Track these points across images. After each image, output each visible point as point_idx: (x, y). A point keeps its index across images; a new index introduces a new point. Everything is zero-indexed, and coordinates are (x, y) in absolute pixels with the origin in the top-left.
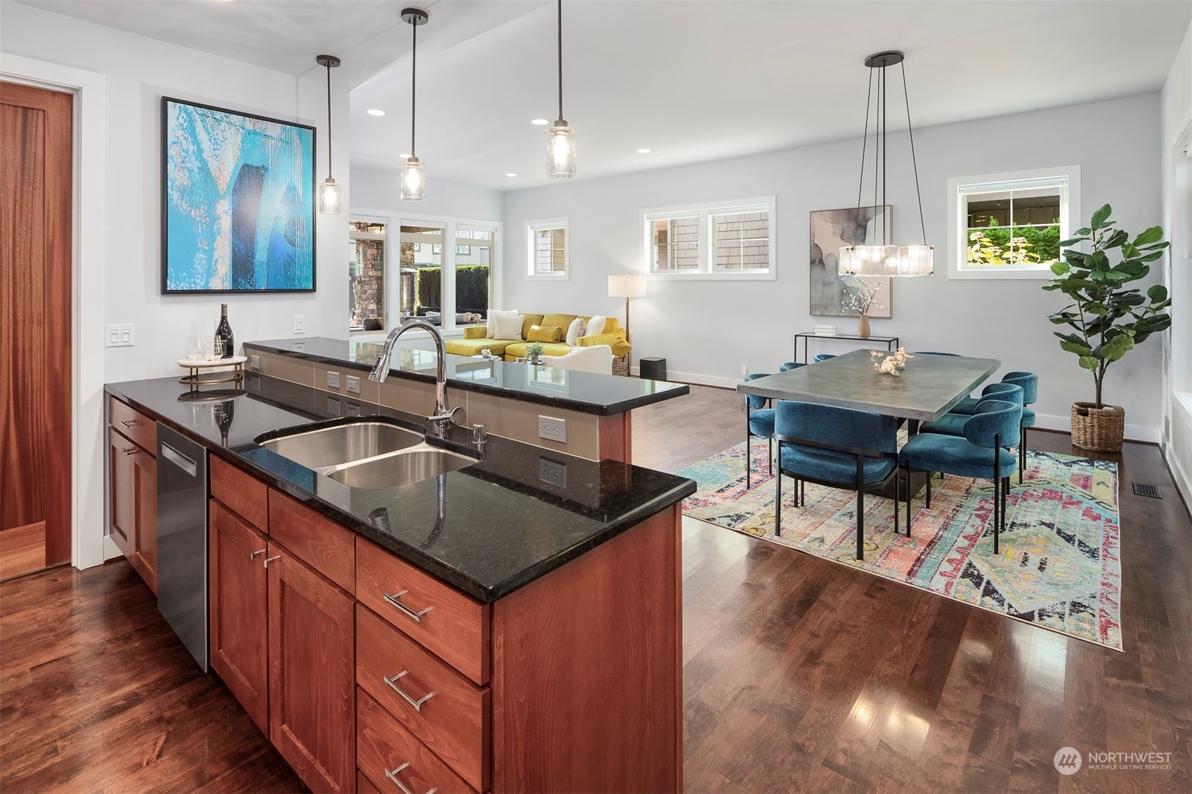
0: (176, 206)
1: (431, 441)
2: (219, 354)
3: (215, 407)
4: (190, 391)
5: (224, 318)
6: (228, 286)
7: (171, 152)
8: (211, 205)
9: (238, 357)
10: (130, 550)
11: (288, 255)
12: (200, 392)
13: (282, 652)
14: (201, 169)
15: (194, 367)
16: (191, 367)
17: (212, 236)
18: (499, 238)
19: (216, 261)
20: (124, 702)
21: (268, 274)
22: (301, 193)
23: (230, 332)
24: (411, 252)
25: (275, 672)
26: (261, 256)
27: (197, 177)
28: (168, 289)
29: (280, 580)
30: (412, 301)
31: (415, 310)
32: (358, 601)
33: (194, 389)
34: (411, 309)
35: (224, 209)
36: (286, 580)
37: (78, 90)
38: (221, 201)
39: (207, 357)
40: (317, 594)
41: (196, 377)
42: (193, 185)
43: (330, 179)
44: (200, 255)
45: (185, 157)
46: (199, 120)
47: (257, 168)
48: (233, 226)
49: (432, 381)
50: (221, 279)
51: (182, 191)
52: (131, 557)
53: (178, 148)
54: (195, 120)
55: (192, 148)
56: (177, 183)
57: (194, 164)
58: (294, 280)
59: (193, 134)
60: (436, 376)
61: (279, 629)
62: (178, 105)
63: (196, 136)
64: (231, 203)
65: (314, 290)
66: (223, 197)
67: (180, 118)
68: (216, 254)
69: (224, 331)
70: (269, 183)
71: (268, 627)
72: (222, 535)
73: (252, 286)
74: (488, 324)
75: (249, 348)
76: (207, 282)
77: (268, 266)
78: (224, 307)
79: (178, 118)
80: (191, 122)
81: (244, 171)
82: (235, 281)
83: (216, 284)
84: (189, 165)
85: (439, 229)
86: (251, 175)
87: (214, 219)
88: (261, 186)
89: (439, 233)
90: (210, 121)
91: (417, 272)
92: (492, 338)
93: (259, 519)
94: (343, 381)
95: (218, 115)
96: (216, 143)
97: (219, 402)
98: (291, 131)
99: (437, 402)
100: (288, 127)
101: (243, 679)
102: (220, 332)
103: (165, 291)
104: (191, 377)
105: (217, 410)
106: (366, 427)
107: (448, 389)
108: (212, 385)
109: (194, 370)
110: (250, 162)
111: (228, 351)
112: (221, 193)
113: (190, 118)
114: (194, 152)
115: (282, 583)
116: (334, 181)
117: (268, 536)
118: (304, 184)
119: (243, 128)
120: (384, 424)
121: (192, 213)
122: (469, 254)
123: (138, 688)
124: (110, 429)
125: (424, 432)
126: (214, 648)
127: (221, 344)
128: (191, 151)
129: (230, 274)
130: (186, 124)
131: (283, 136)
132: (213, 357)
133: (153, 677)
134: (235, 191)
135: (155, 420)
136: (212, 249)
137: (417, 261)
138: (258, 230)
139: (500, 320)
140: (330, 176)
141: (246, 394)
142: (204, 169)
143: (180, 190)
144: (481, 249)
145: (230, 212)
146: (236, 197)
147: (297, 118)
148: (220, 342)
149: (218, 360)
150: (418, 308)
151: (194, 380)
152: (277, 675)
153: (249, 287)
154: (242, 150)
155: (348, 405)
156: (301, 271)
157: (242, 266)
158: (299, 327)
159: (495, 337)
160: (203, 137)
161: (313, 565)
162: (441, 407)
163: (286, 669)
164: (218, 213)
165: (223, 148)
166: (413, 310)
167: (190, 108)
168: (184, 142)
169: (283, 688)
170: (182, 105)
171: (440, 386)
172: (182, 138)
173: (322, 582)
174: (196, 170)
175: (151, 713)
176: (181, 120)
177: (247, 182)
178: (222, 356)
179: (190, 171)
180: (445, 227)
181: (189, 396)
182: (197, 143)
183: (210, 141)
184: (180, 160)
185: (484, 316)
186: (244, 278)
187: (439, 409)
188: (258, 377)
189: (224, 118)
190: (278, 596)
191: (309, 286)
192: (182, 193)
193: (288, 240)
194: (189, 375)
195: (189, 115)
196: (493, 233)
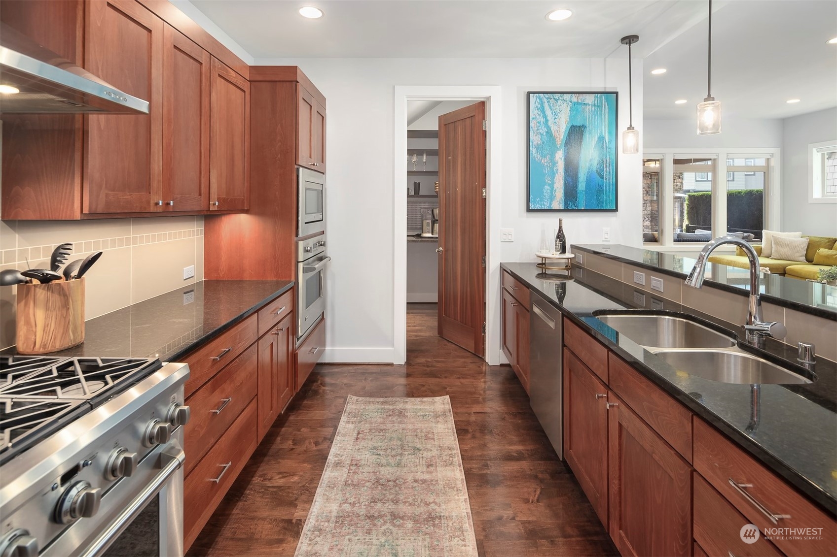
0: (534, 157)
1: (744, 347)
2: (559, 251)
3: (556, 285)
4: (541, 272)
5: (560, 228)
6: (562, 207)
7: (532, 124)
8: (553, 154)
9: (569, 255)
10: (513, 363)
11: (599, 185)
12: (546, 274)
13: (620, 476)
14: (547, 132)
15: (544, 257)
16: (542, 258)
17: (553, 175)
18: (775, 163)
19: (555, 190)
20: (517, 455)
21: (586, 199)
22: (607, 141)
23: (564, 237)
24: (680, 180)
25: (614, 488)
26: (582, 186)
27: (545, 138)
28: (530, 208)
29: (619, 423)
30: (682, 220)
31: (684, 227)
32: (695, 471)
33: (544, 272)
34: (681, 226)
35: (560, 156)
36: (624, 424)
37: (489, 98)
38: (558, 152)
39: (552, 253)
40: (653, 447)
41: (545, 264)
42: (543, 143)
43: (631, 128)
44: (547, 187)
45: (539, 126)
46: (546, 102)
47: (579, 127)
48: (565, 168)
49: (746, 294)
50: (558, 203)
51: (537, 148)
52: (514, 366)
53: (535, 122)
54: (544, 102)
55: (542, 120)
56: (535, 143)
57: (543, 130)
58: (603, 203)
59: (543, 111)
60: (749, 290)
61: (618, 458)
62: (535, 95)
63: (545, 112)
64: (564, 152)
65: (616, 210)
66: (559, 149)
67: (537, 102)
68: (556, 186)
69: (560, 236)
70: (587, 136)
71: (608, 452)
72: (572, 373)
73: (576, 207)
74: (763, 245)
75: (574, 248)
76: (550, 204)
77: (586, 193)
78: (560, 221)
79: (535, 103)
80: (542, 103)
81: (571, 130)
82: (566, 204)
83: (555, 206)
84: (541, 131)
85: (710, 159)
86: (576, 132)
87: (554, 163)
88: (582, 139)
89: (710, 163)
90: (552, 101)
91: (686, 196)
92: (768, 257)
93: (601, 371)
94: (648, 281)
95: (557, 96)
96: (555, 114)
97: (558, 282)
98: (601, 97)
99: (750, 314)
100: (599, 95)
101: (588, 479)
102: (558, 237)
103: (529, 210)
104: (542, 264)
105: (557, 287)
106: (674, 321)
107: (762, 303)
108: (554, 270)
109: (544, 259)
110: (575, 124)
111: (563, 250)
112: (558, 146)
113: (542, 102)
114: (543, 122)
115: (620, 425)
116: (633, 128)
117: (608, 387)
118: (610, 133)
119: (571, 102)
120: (691, 322)
121: (543, 161)
122: (733, 180)
123: (523, 450)
124: (503, 289)
125: (735, 337)
126: (567, 446)
127: (560, 245)
128: (542, 122)
129: (563, 199)
130: (539, 106)
131: (596, 102)
132: (555, 252)
133: (531, 447)
134: (566, 144)
135: (529, 289)
136: (553, 183)
137: (685, 187)
138: (580, 169)
139: (777, 241)
140: (631, 125)
141: (574, 280)
142: (549, 132)
143: (536, 148)
144: (746, 175)
145: (563, 158)
146: (567, 148)
147: (605, 88)
148: (559, 244)
149: (557, 255)
150: (687, 226)
151: (544, 266)
152: (615, 490)
153: (574, 208)
154: (570, 116)
155: (652, 300)
156: (608, 196)
157: (571, 193)
158: (606, 237)
159: (772, 257)
160: (548, 112)
161: (648, 422)
162: (755, 318)
163: (623, 490)
164: (556, 160)
165: (560, 117)
166: (682, 228)
167: (542, 95)
168: (538, 117)
169: (620, 503)
170: (537, 95)
171: (753, 299)
172: (537, 115)
173: (657, 440)
174: (544, 134)
175: (531, 470)
176: (537, 104)
177: (573, 137)
178: (560, 252)
179: (542, 135)
180: (716, 157)
181: (541, 275)
182: (545, 117)
183: (552, 114)
184: (536, 128)
185: (759, 236)
186: (572, 201)
187: (753, 319)
188: (581, 269)
189: (560, 98)
190: (617, 432)
191: (613, 207)
192: (537, 149)
193: (599, 175)
194: (541, 262)
195: (541, 99)
196: (768, 159)
